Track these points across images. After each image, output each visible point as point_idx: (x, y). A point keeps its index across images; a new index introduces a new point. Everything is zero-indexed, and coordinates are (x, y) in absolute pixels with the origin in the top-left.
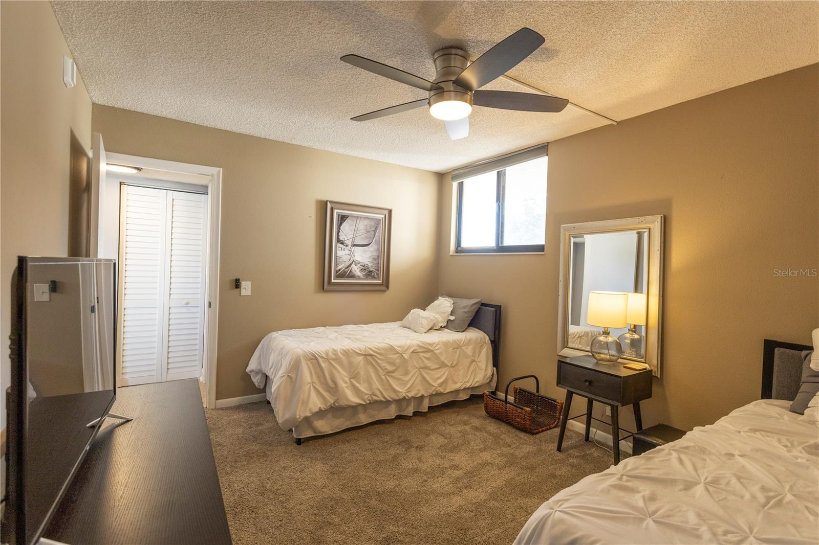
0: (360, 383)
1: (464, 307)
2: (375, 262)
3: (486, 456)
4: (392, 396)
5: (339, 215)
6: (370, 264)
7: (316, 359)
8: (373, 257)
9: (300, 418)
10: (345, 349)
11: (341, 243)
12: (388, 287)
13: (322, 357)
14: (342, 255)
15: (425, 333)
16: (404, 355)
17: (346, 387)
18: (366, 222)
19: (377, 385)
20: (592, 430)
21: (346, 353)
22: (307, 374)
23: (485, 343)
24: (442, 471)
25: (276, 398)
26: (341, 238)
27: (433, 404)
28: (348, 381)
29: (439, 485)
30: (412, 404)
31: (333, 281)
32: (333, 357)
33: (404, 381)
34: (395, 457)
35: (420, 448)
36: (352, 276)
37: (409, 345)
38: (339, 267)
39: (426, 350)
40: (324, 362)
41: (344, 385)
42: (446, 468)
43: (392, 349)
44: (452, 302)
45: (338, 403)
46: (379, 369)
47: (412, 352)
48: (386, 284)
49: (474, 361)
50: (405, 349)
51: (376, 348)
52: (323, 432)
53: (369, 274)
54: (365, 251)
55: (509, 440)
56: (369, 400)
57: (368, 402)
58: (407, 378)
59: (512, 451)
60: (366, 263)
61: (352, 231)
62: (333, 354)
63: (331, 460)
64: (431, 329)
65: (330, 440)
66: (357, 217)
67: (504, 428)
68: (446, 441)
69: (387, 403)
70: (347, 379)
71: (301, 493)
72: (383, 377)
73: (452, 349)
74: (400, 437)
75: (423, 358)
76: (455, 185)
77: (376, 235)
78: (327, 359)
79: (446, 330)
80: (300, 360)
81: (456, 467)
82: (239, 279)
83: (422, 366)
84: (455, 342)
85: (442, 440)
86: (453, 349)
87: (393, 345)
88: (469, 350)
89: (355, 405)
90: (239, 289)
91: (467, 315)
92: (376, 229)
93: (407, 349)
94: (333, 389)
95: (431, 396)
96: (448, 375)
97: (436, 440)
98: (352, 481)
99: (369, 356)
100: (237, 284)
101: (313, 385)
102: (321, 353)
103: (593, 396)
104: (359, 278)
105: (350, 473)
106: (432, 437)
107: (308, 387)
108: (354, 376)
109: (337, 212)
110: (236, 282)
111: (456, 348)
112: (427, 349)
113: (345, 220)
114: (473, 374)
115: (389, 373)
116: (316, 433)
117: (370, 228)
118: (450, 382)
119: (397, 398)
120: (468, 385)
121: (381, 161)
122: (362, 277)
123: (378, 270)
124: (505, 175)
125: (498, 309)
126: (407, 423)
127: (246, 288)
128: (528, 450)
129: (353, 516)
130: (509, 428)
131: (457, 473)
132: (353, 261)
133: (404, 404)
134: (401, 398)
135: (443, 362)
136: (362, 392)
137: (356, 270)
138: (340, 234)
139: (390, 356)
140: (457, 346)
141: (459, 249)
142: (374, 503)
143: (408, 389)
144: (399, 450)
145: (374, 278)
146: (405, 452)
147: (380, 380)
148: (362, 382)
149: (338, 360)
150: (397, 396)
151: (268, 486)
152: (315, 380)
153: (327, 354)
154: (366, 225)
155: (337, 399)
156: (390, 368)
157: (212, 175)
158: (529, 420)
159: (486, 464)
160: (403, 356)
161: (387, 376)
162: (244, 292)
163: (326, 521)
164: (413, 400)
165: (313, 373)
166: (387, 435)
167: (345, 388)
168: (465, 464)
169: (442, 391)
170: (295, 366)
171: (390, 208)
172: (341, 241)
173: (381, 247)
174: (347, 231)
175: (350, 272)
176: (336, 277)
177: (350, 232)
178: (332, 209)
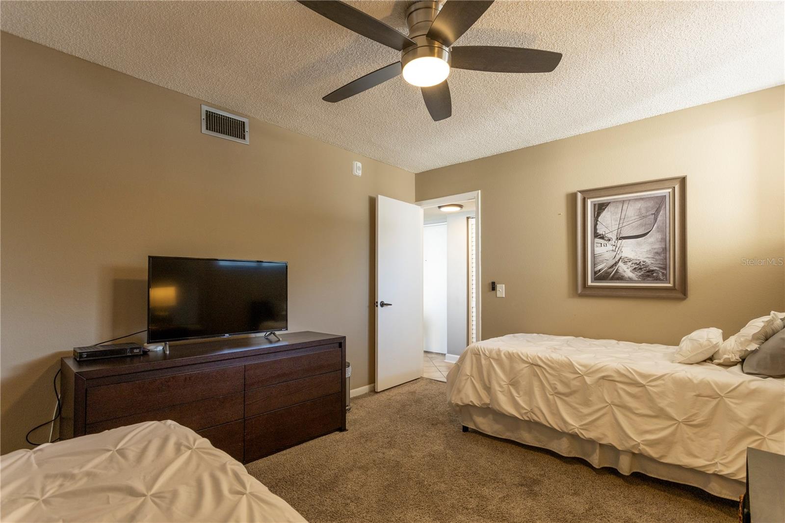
0: (518, 393)
2: (657, 257)
4: (560, 426)
5: (595, 205)
6: (649, 262)
8: (656, 250)
11: (600, 238)
12: (686, 294)
14: (603, 253)
16: (585, 377)
17: (501, 392)
18: (640, 205)
26: (600, 231)
28: (505, 386)
30: (598, 451)
36: (619, 277)
38: (599, 268)
45: (492, 405)
46: (546, 385)
47: (603, 378)
48: (682, 288)
50: (591, 370)
53: (648, 274)
54: (639, 244)
56: (528, 417)
57: (527, 419)
60: (642, 259)
61: (616, 221)
66: (623, 202)
70: (504, 383)
72: (550, 397)
77: (659, 219)
82: (495, 283)
83: (617, 401)
87: (572, 361)
89: (510, 416)
90: (495, 291)
92: (659, 210)
93: (593, 372)
100: (493, 287)
101: (471, 378)
104: (630, 280)
107: (465, 378)
108: (514, 383)
109: (592, 202)
110: (492, 285)
113: (604, 209)
115: (558, 394)
116: (476, 426)
117: (647, 211)
122: (637, 279)
123: (665, 269)
127: (501, 290)
132: (620, 258)
134: (570, 432)
136: (518, 404)
137: (626, 270)
138: (598, 227)
139: (564, 374)
143: (584, 425)
145: (657, 279)
147: (547, 401)
148: (521, 393)
152: (474, 373)
154: (640, 209)
155: (492, 401)
156: (561, 388)
160: (584, 379)
161: (555, 398)
164: (598, 446)
167: (499, 392)
171: (680, 175)
172: (600, 235)
173: (668, 234)
174: (608, 222)
175: (617, 272)
176: (595, 280)
177: (613, 222)
178: (584, 200)
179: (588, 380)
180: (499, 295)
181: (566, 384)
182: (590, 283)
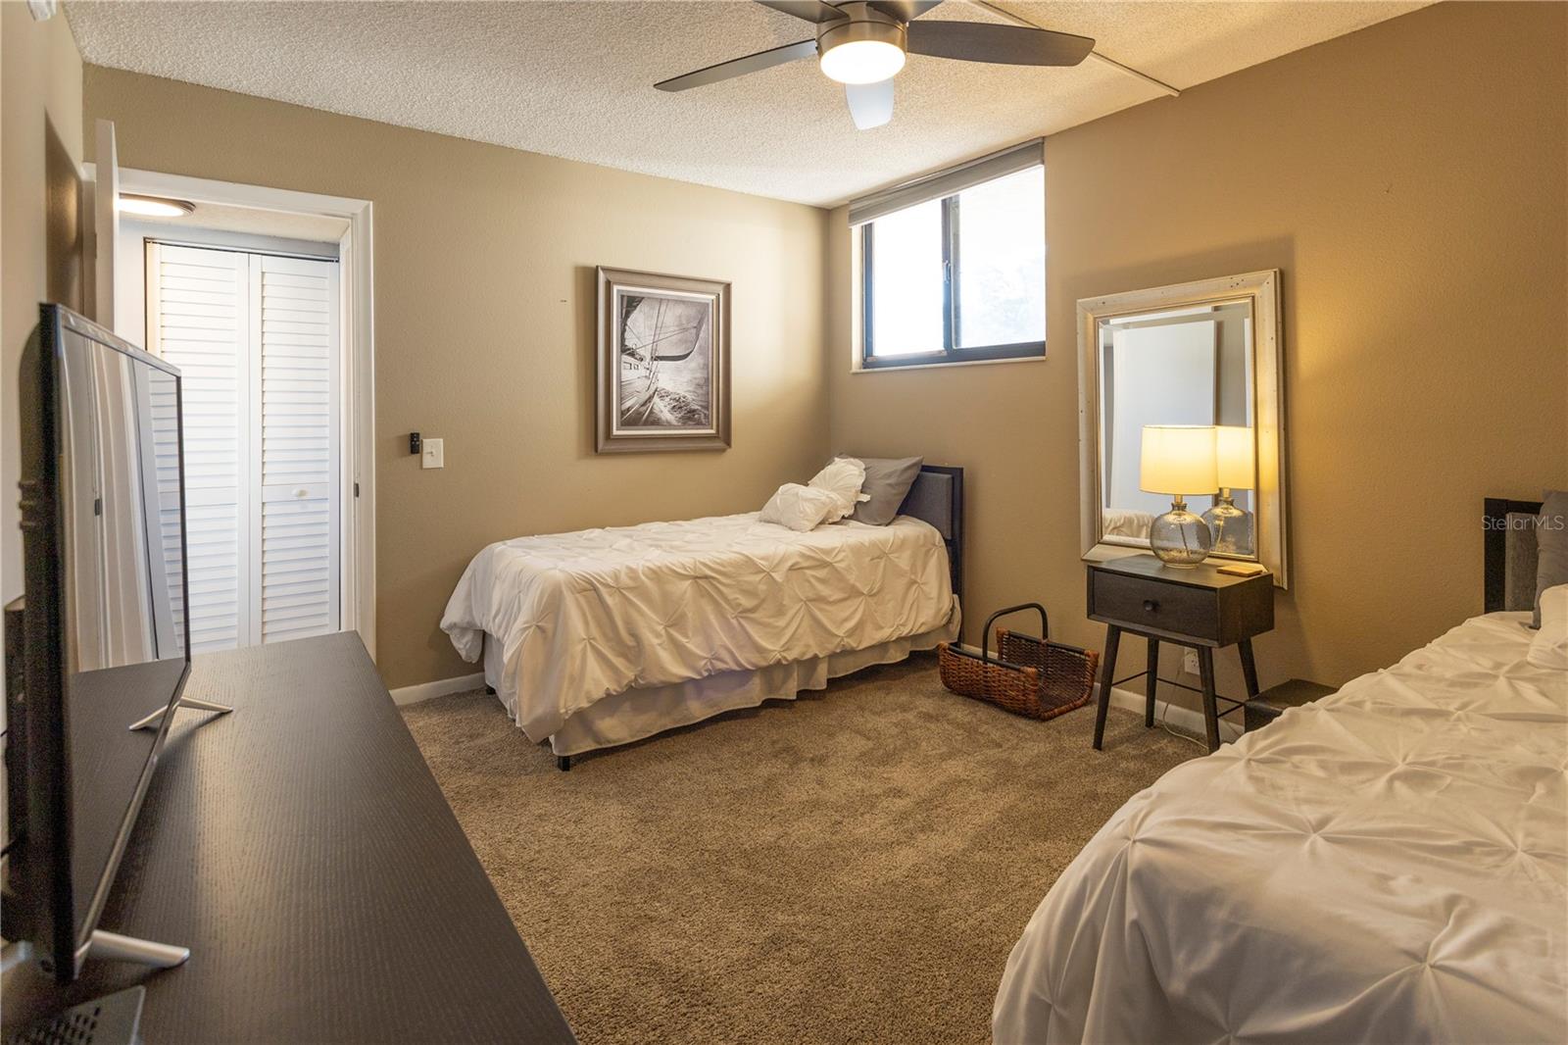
0: (687, 637)
1: (889, 476)
2: (700, 391)
3: (955, 768)
4: (753, 660)
5: (622, 297)
6: (690, 397)
7: (595, 589)
8: (697, 381)
9: (566, 712)
10: (652, 566)
11: (629, 354)
12: (728, 443)
13: (607, 586)
14: (633, 379)
15: (812, 530)
16: (773, 574)
17: (660, 645)
18: (680, 311)
19: (721, 637)
20: (1159, 704)
21: (657, 575)
22: (577, 622)
23: (934, 545)
24: (870, 802)
25: (514, 673)
26: (629, 343)
27: (836, 673)
28: (663, 632)
29: (867, 829)
30: (795, 674)
31: (615, 432)
32: (631, 583)
33: (777, 627)
34: (770, 781)
35: (819, 761)
36: (654, 421)
37: (782, 553)
38: (628, 404)
39: (818, 563)
40: (610, 595)
41: (655, 641)
42: (877, 796)
43: (749, 564)
44: (864, 467)
45: (643, 678)
46: (724, 604)
47: (791, 569)
48: (725, 435)
49: (915, 582)
50: (776, 562)
51: (718, 564)
52: (614, 741)
53: (690, 416)
54: (678, 370)
55: (996, 735)
56: (707, 670)
57: (706, 674)
58: (782, 623)
59: (1005, 755)
60: (683, 393)
61: (651, 329)
62: (631, 578)
63: (638, 795)
64: (822, 523)
65: (630, 755)
66: (661, 301)
67: (983, 712)
68: (871, 744)
69: (744, 674)
70: (660, 628)
71: (582, 863)
72: (734, 622)
73: (869, 558)
74: (774, 743)
75: (813, 580)
76: (856, 231)
77: (701, 335)
78: (618, 590)
79: (853, 523)
80: (561, 592)
81: (898, 793)
82: (418, 434)
83: (811, 595)
84: (873, 544)
85: (862, 744)
86: (872, 560)
87: (750, 556)
88: (903, 561)
89: (677, 681)
90: (418, 455)
91: (894, 492)
92: (700, 323)
93: (778, 564)
94: (634, 650)
95: (832, 656)
96: (864, 611)
97: (849, 744)
98: (687, 834)
99: (703, 580)
100: (414, 445)
101: (590, 643)
102: (603, 575)
103: (1160, 633)
104: (669, 425)
105: (680, 818)
106: (842, 738)
107: (579, 647)
108: (675, 621)
109: (618, 291)
110: (412, 441)
111: (878, 558)
112: (820, 562)
113: (635, 307)
114: (915, 607)
115: (745, 612)
116: (599, 743)
117: (688, 322)
118: (869, 627)
119: (764, 664)
120: (905, 631)
121: (705, 184)
122: (676, 423)
123: (707, 408)
124: (957, 207)
125: (957, 475)
126: (787, 714)
127: (434, 452)
128: (1036, 751)
129: (698, 901)
130: (994, 712)
131: (900, 804)
132: (656, 390)
133: (778, 675)
134: (771, 663)
135: (853, 587)
136: (691, 653)
137: (662, 409)
138: (627, 335)
139: (746, 579)
140: (879, 554)
141: (869, 359)
142: (737, 872)
143: (786, 643)
144: (778, 767)
145: (699, 424)
146: (790, 772)
147: (729, 628)
148: (690, 634)
149: (639, 589)
150: (765, 659)
151: (510, 854)
152: (595, 632)
153: (616, 578)
154: (680, 316)
155: (643, 671)
156: (747, 602)
157: (353, 217)
158: (1035, 692)
159: (956, 782)
160: (772, 577)
161: (741, 620)
162: (428, 462)
163: (642, 914)
164: (795, 666)
165: (589, 618)
166: (749, 740)
167: (658, 648)
168: (915, 784)
169: (854, 645)
170: (552, 606)
171: (725, 279)
172: (629, 349)
173: (710, 360)
174: (641, 329)
175: (651, 412)
176: (622, 425)
177: (647, 330)
178: (609, 285)
179: (778, 577)
181: (749, 593)
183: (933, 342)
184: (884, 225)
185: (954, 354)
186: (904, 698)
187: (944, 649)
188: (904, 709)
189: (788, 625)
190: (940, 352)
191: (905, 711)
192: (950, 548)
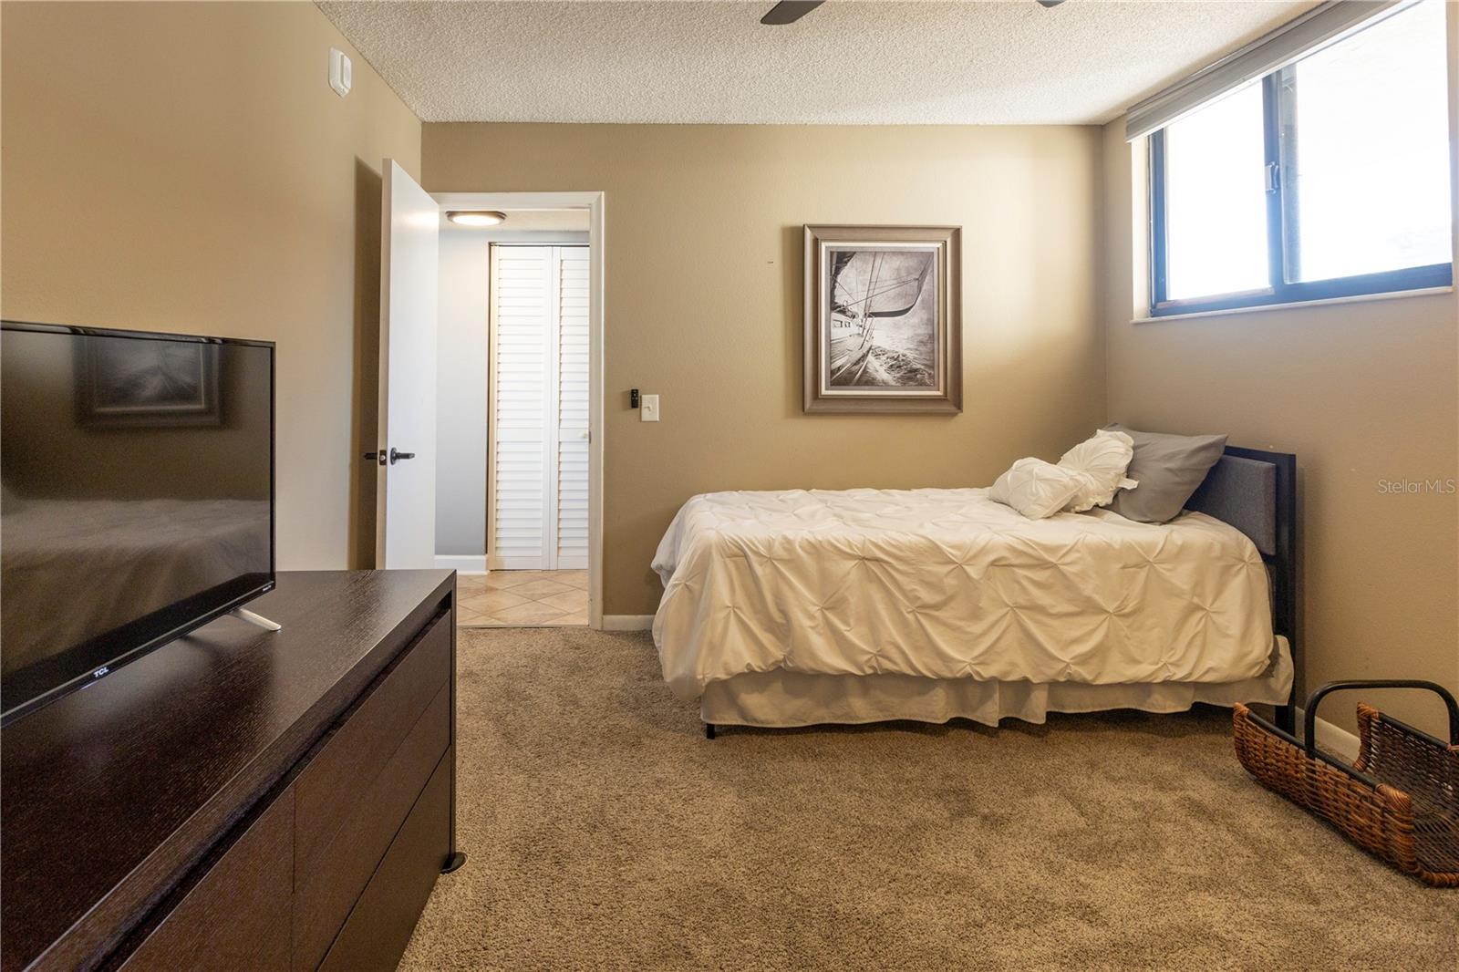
0: (846, 623)
1: (1170, 457)
2: (923, 349)
4: (934, 668)
5: (832, 253)
6: (910, 355)
7: (746, 556)
8: (920, 338)
9: (704, 679)
10: (812, 540)
11: (839, 312)
12: (957, 406)
13: (757, 553)
14: (844, 338)
15: (1045, 517)
16: (968, 568)
17: (812, 628)
18: (898, 263)
19: (891, 631)
21: (815, 549)
22: (722, 587)
23: (1242, 560)
24: (1038, 911)
25: (662, 627)
26: (840, 300)
27: (1061, 708)
28: (818, 614)
29: (1015, 953)
30: (997, 696)
32: (784, 555)
33: (967, 633)
34: (917, 827)
35: (993, 822)
36: (868, 381)
37: (983, 544)
38: (838, 363)
39: (1035, 562)
40: (761, 565)
41: (807, 623)
42: (1054, 907)
43: (934, 550)
44: (1132, 443)
45: (792, 661)
46: (898, 594)
47: (994, 564)
48: (953, 399)
49: (1198, 608)
50: (971, 553)
51: (893, 546)
52: (762, 722)
53: (910, 376)
54: (896, 326)
56: (872, 667)
57: (870, 671)
58: (977, 628)
60: (902, 351)
61: (864, 285)
62: (786, 549)
63: (760, 792)
64: (1066, 509)
65: (777, 742)
68: (1082, 823)
69: (923, 683)
70: (814, 609)
71: (662, 853)
72: (910, 617)
73: (1121, 565)
74: (948, 776)
75: (1025, 583)
76: (1139, 146)
77: (924, 288)
78: (769, 560)
79: (1111, 515)
80: (710, 553)
81: (1089, 914)
82: (640, 390)
83: (1022, 601)
84: (1128, 548)
85: (1067, 817)
86: (1124, 567)
87: (938, 542)
88: (1181, 576)
89: (835, 673)
90: (635, 410)
91: (1177, 479)
92: (923, 274)
93: (975, 557)
94: (782, 628)
95: (1053, 685)
96: (1107, 636)
97: (1050, 811)
98: (783, 861)
99: (871, 562)
100: (635, 400)
101: (734, 612)
102: (756, 542)
104: (885, 385)
105: (787, 837)
106: (1040, 799)
107: (722, 614)
108: (834, 604)
110: (634, 396)
111: (1135, 566)
112: (1038, 561)
113: (846, 263)
114: (1199, 643)
115: (925, 607)
116: (744, 718)
117: (909, 274)
118: (1115, 657)
119: (948, 674)
120: (1179, 674)
122: (894, 384)
123: (932, 367)
125: (1285, 467)
126: (983, 743)
127: (652, 407)
129: (748, 956)
131: (1088, 934)
132: (870, 349)
133: (973, 693)
134: (958, 675)
135: (1089, 600)
136: (852, 645)
137: (878, 368)
138: (837, 292)
139: (929, 568)
140: (1136, 561)
141: (1160, 305)
142: (812, 938)
143: (980, 655)
144: (937, 812)
145: (922, 384)
146: (948, 824)
147: (903, 624)
148: (852, 622)
149: (793, 562)
150: (951, 671)
151: (611, 813)
152: (741, 600)
153: (769, 546)
154: (898, 269)
155: (791, 652)
156: (927, 596)
157: (590, 206)
158: (1405, 831)
160: (964, 571)
161: (920, 617)
162: (644, 416)
163: (683, 944)
164: (997, 686)
165: (736, 584)
166: (918, 762)
167: (810, 630)
168: (1125, 912)
169: (1089, 677)
170: (702, 566)
171: (957, 225)
172: (840, 307)
173: (936, 314)
174: (852, 284)
175: (865, 371)
176: (831, 385)
177: (860, 287)
178: (816, 243)
179: (972, 571)
180: (646, 416)
181: (932, 586)
182: (824, 392)
183: (1255, 277)
184: (1183, 130)
185: (1289, 292)
186: (1168, 768)
187: (1241, 715)
188: (1162, 785)
189: (984, 634)
190: (1264, 291)
191: (1162, 788)
192: (1274, 568)
